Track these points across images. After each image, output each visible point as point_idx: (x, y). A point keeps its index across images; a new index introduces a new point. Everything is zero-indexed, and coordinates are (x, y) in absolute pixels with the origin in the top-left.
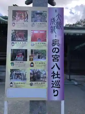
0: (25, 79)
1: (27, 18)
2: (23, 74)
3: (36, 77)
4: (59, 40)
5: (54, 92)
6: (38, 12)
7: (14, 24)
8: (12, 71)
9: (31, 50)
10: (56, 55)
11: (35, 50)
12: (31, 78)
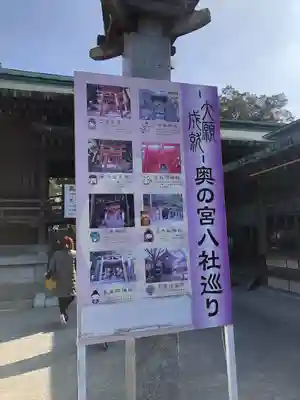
0: (132, 278)
1: (129, 108)
2: (126, 264)
3: (160, 269)
4: (210, 169)
5: (208, 304)
6: (158, 93)
7: (92, 124)
8: (95, 256)
9: (144, 195)
10: (206, 208)
11: (153, 196)
12: (147, 274)
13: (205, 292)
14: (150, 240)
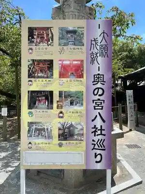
1: (52, 40)
2: (47, 129)
4: (103, 75)
7: (31, 51)
10: (99, 100)
11: (65, 92)
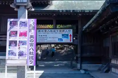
0: (15, 55)
3: (21, 54)
5: (30, 61)
6: (23, 21)
8: (9, 51)
9: (19, 41)
12: (18, 55)
13: (30, 59)
14: (19, 49)
